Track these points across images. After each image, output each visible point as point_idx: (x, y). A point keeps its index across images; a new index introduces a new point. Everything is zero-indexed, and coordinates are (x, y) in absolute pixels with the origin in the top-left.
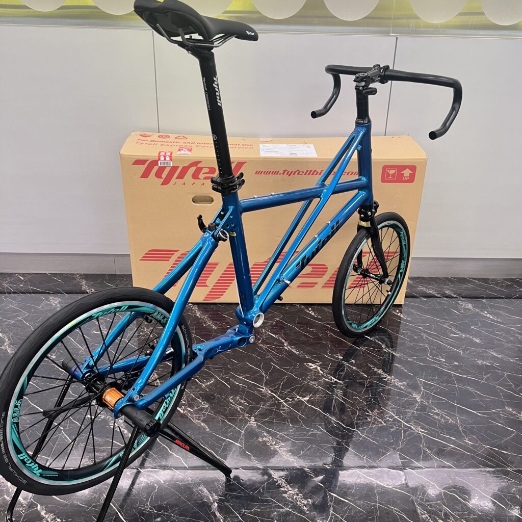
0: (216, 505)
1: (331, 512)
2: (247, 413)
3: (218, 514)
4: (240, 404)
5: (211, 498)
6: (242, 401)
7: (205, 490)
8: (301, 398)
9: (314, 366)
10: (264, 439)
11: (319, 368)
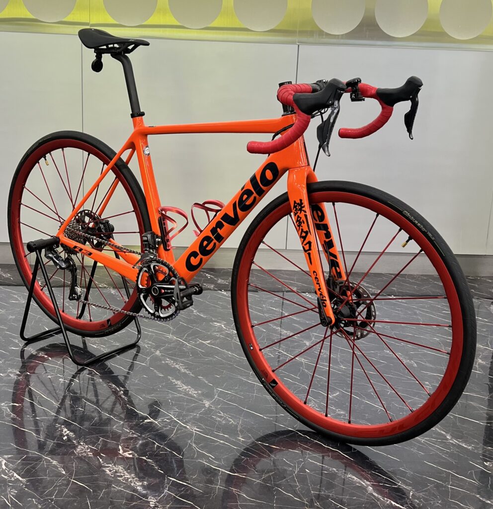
0: (122, 392)
1: (216, 397)
2: (153, 348)
3: (123, 397)
4: (148, 344)
5: (118, 389)
6: (150, 342)
7: (114, 386)
8: (203, 342)
9: (218, 324)
10: (166, 362)
11: (223, 326)
